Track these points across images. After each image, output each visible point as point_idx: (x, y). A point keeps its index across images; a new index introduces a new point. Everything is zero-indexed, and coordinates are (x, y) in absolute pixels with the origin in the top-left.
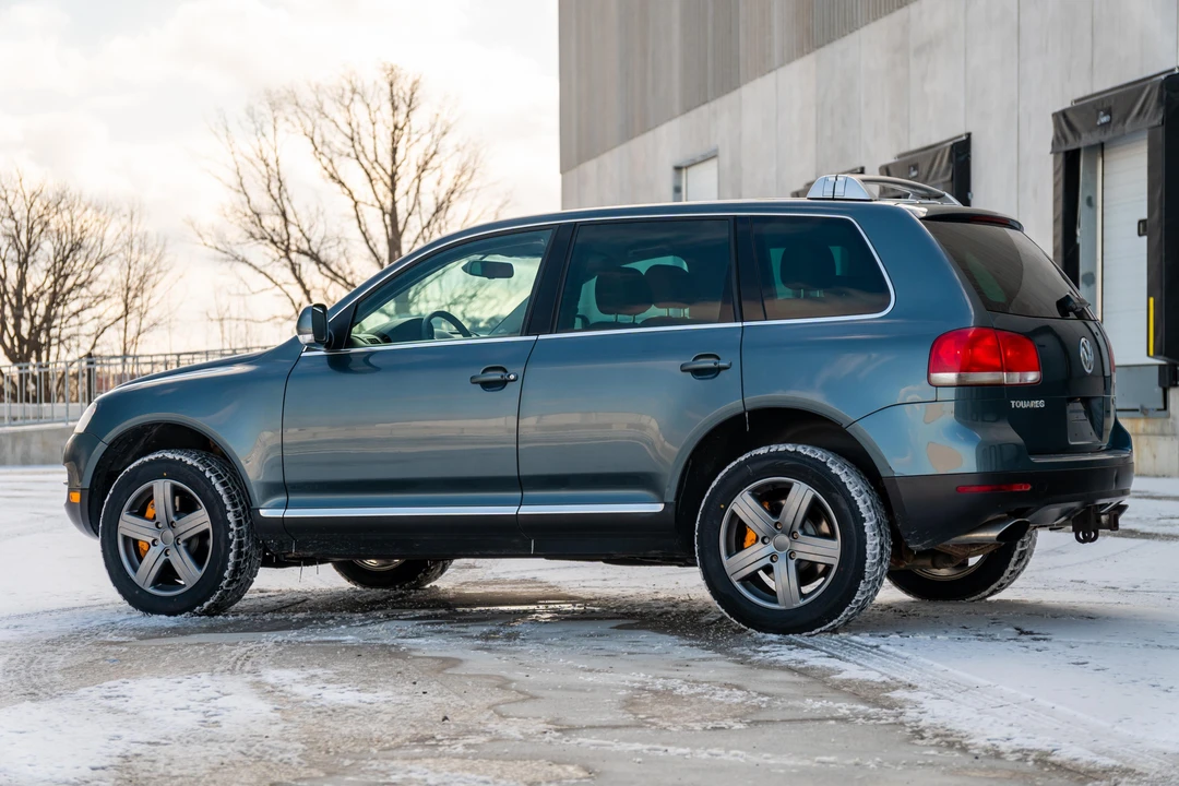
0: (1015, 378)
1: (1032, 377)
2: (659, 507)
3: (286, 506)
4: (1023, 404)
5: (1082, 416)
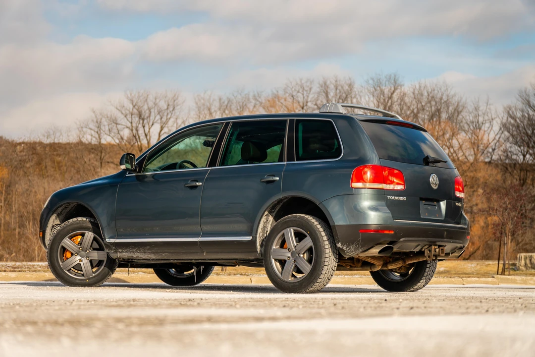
0: (391, 187)
1: (400, 187)
2: (250, 238)
3: (116, 238)
4: (394, 198)
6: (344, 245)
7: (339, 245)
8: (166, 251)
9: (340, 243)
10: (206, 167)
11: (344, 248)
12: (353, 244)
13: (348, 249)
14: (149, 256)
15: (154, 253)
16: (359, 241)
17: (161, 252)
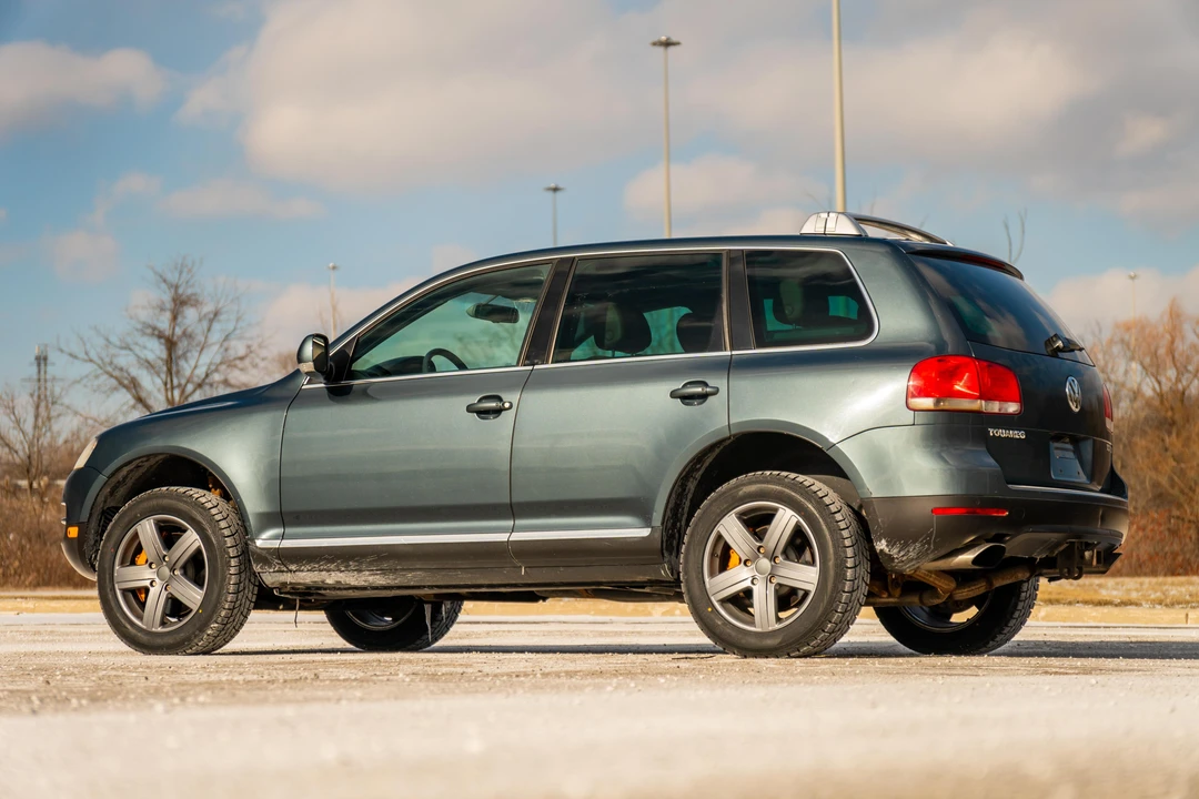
0: (995, 407)
1: (1012, 408)
2: (645, 532)
3: (283, 537)
4: (1002, 433)
5: (1071, 455)
6: (895, 544)
7: (881, 545)
8: (418, 566)
9: (883, 541)
10: (517, 365)
11: (894, 552)
12: (914, 542)
13: (902, 553)
14: (371, 578)
15: (384, 572)
16: (931, 537)
17: (403, 570)
